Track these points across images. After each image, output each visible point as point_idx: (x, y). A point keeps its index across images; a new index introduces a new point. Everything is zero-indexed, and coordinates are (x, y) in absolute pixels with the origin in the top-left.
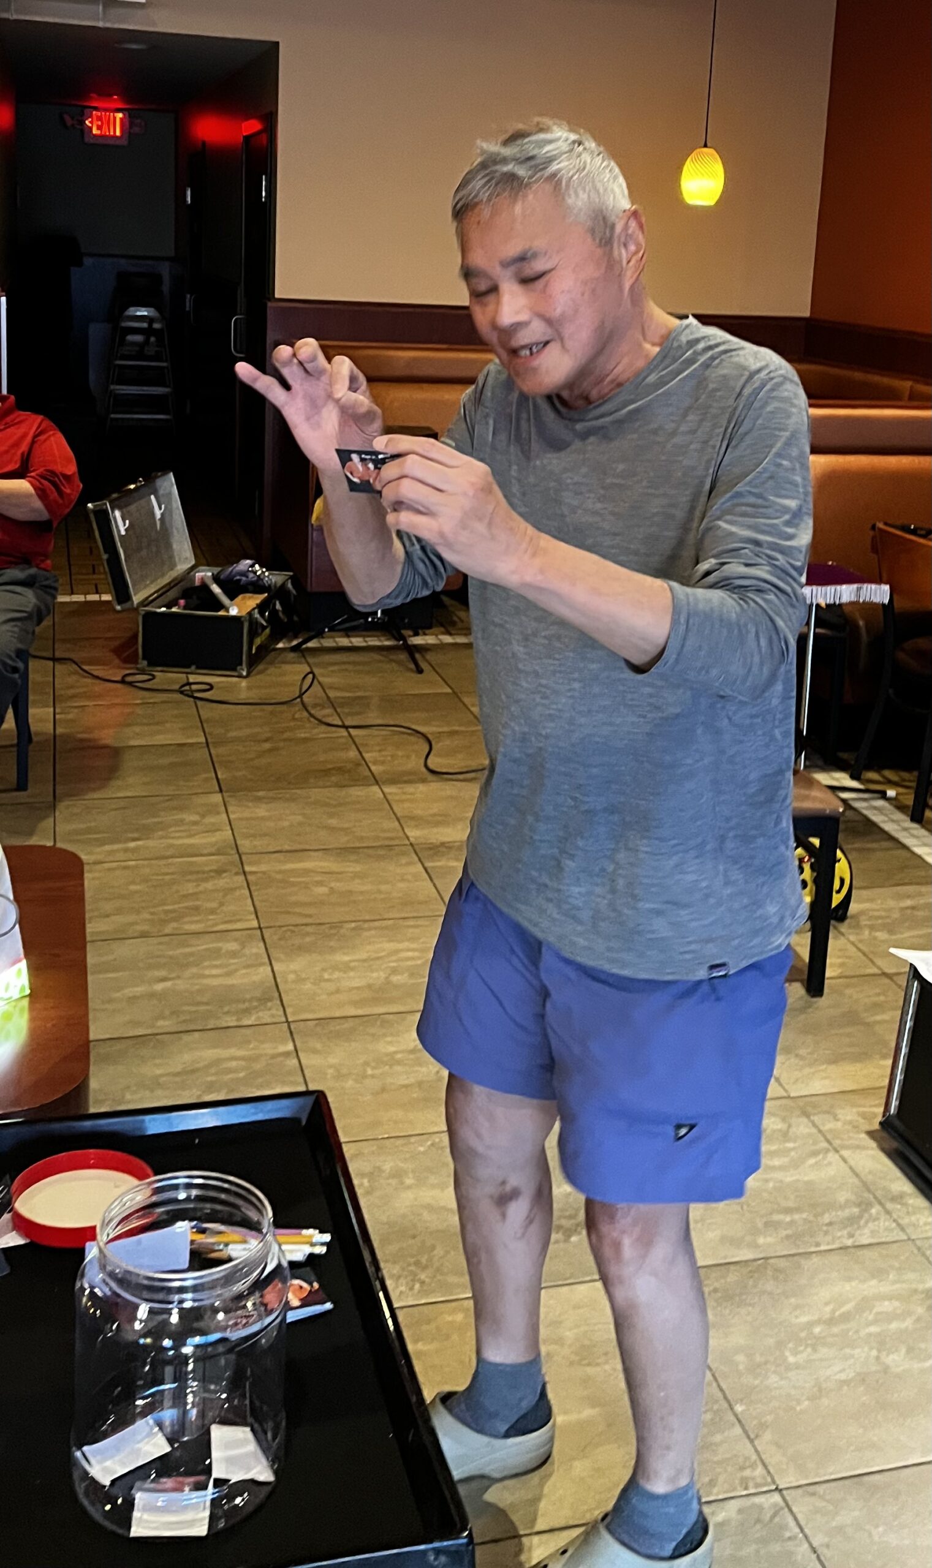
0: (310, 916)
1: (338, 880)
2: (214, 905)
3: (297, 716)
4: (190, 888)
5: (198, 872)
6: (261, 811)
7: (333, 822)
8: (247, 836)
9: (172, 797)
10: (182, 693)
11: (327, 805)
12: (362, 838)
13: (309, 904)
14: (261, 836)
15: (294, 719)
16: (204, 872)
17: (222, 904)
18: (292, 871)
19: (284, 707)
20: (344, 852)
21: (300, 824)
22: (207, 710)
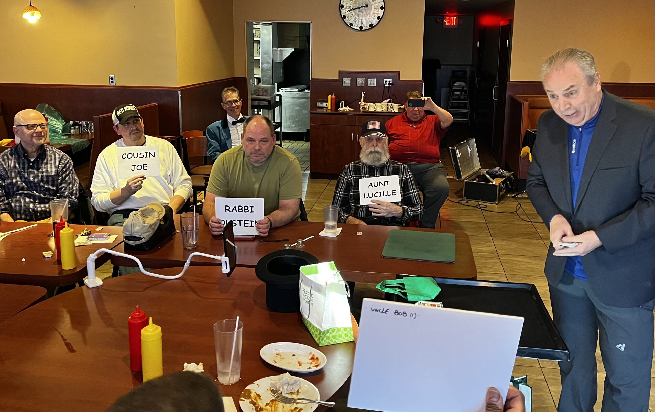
0: (521, 273)
1: (529, 264)
2: (491, 266)
3: (515, 217)
4: (483, 261)
5: (486, 257)
6: (504, 243)
7: (527, 248)
8: (499, 249)
9: (476, 236)
10: (477, 207)
11: (525, 243)
12: (537, 254)
13: (520, 270)
14: (504, 250)
15: (514, 218)
16: (487, 257)
17: (493, 266)
18: (515, 260)
19: (510, 214)
20: (531, 257)
21: (516, 248)
22: (485, 213)
